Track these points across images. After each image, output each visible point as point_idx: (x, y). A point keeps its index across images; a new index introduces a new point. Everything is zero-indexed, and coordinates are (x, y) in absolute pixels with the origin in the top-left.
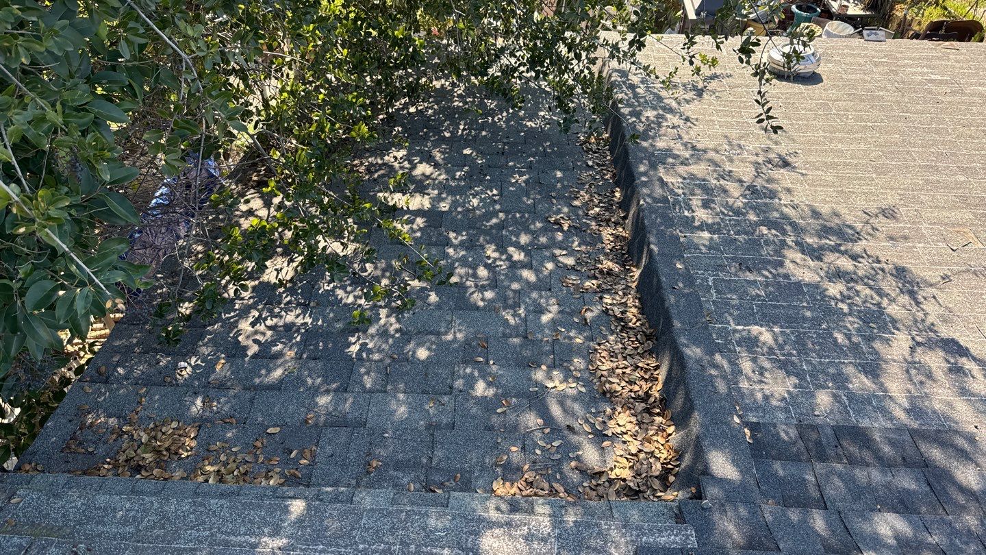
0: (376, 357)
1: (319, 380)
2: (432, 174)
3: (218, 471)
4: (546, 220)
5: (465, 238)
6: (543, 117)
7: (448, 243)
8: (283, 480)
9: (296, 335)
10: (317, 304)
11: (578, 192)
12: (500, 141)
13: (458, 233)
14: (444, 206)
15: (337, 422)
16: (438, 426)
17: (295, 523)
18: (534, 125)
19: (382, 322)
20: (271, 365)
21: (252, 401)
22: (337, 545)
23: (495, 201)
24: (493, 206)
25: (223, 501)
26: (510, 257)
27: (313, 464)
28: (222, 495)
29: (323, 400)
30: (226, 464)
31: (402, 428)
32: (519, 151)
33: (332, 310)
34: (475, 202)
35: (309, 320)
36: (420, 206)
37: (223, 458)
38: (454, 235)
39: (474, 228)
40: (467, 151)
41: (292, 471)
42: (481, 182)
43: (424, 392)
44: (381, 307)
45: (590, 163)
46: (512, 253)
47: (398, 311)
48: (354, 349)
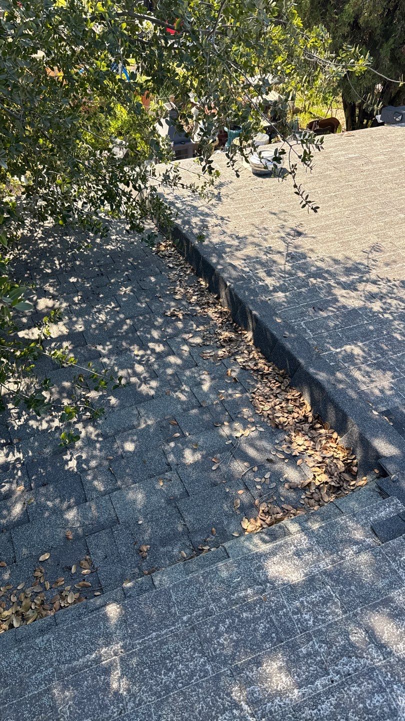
0: (93, 463)
1: (57, 501)
2: (54, 305)
3: (17, 612)
4: (164, 315)
5: (110, 347)
6: (116, 239)
7: (100, 355)
8: (78, 594)
9: (15, 472)
10: (20, 440)
11: (175, 289)
12: (93, 265)
13: (104, 345)
14: (80, 327)
15: (93, 529)
16: (175, 499)
17: (121, 625)
18: (113, 248)
19: (83, 435)
20: (9, 504)
21: (10, 540)
22: (166, 626)
23: (118, 312)
24: (118, 317)
25: (46, 637)
26: (153, 351)
27: (94, 571)
28: (42, 632)
29: (71, 515)
30: (20, 603)
31: (149, 511)
32: (114, 269)
33: (35, 440)
34: (102, 317)
35: (21, 456)
36: (60, 333)
37: (14, 599)
38: (101, 347)
39: (114, 337)
40: (73, 280)
41: (81, 583)
42: (99, 300)
43: (151, 477)
44: (75, 423)
45: (171, 266)
46: (153, 347)
47: (92, 421)
48: (73, 464)
